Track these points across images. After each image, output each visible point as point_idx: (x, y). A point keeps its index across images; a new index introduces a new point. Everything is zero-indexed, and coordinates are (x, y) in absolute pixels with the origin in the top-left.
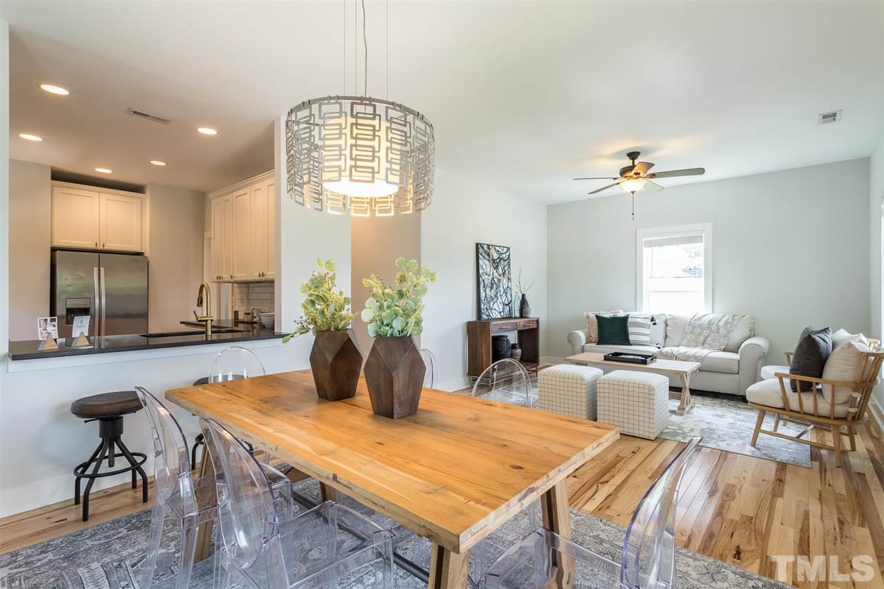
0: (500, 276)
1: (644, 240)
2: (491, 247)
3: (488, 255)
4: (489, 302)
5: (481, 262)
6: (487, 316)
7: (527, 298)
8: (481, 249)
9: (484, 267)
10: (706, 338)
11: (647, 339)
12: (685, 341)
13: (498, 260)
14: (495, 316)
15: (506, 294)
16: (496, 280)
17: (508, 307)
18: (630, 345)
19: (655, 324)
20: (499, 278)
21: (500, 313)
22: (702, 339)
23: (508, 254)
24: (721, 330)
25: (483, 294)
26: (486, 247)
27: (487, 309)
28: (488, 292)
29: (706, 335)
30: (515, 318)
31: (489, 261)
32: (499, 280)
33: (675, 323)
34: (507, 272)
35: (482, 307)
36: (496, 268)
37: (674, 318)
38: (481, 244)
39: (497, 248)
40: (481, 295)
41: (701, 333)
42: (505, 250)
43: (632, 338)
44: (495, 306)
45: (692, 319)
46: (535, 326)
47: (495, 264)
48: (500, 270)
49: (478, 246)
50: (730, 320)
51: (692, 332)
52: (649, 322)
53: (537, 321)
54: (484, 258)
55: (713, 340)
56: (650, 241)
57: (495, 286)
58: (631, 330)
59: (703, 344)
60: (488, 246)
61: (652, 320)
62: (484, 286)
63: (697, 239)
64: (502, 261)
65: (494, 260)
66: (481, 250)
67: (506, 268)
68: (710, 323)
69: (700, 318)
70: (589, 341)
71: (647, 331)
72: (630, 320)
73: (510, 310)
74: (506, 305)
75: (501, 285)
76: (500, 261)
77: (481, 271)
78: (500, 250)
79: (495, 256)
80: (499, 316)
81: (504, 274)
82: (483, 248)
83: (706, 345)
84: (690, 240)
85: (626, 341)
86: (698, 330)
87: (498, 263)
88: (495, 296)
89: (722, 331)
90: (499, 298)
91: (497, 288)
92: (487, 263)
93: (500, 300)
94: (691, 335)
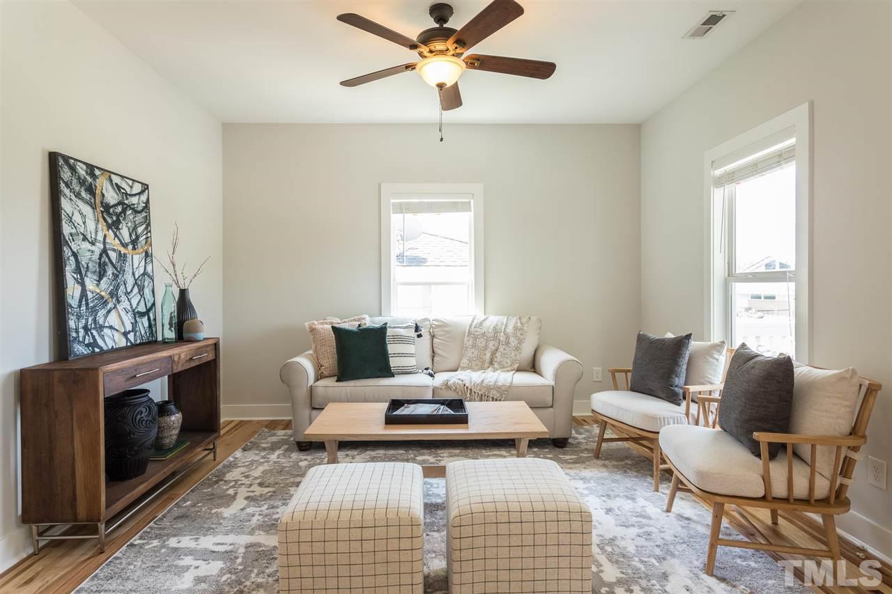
0: (125, 245)
1: (392, 201)
2: (97, 172)
3: (91, 190)
4: (94, 311)
5: (66, 205)
6: (88, 345)
7: (193, 297)
8: (66, 169)
9: (77, 218)
10: (494, 353)
11: (411, 362)
12: (465, 361)
13: (119, 209)
14: (110, 344)
15: (141, 289)
16: (113, 255)
17: (145, 320)
18: (392, 375)
19: (419, 336)
20: (123, 251)
21: (125, 334)
22: (488, 355)
23: (144, 198)
24: (512, 339)
25: (73, 291)
26: (81, 170)
27: (86, 328)
28: (90, 284)
29: (494, 348)
30: (166, 343)
31: (94, 207)
32: (123, 258)
33: (448, 332)
34: (142, 239)
35: (72, 324)
36: (114, 226)
37: (443, 325)
38: (66, 159)
39: (116, 179)
40: (69, 292)
41: (486, 347)
42: (137, 188)
43: (394, 362)
44: (113, 319)
45: (471, 325)
46: (211, 357)
47: (112, 216)
48: (125, 233)
49: (54, 160)
50: (519, 324)
51: (474, 346)
52: (413, 334)
53: (216, 346)
54: (78, 195)
55: (503, 355)
56: (401, 204)
57: (110, 271)
58: (391, 348)
59: (491, 363)
60: (91, 169)
61: (417, 329)
62: (78, 269)
63: (465, 207)
64: (129, 212)
65: (107, 208)
66: (66, 174)
67: (140, 230)
68: (496, 331)
69: (481, 324)
70: (319, 377)
71: (410, 349)
72: (389, 332)
73: (150, 326)
74: (142, 315)
75: (128, 269)
76: (124, 211)
77: (66, 229)
78: (124, 185)
79: (112, 197)
80: (122, 342)
81: (134, 242)
82: (73, 169)
83: (496, 365)
84: (455, 207)
85: (386, 372)
86: (481, 343)
87: (118, 216)
88: (114, 294)
89: (513, 342)
90: (123, 298)
91: (116, 276)
92: (87, 210)
93: (125, 304)
94: (473, 350)
